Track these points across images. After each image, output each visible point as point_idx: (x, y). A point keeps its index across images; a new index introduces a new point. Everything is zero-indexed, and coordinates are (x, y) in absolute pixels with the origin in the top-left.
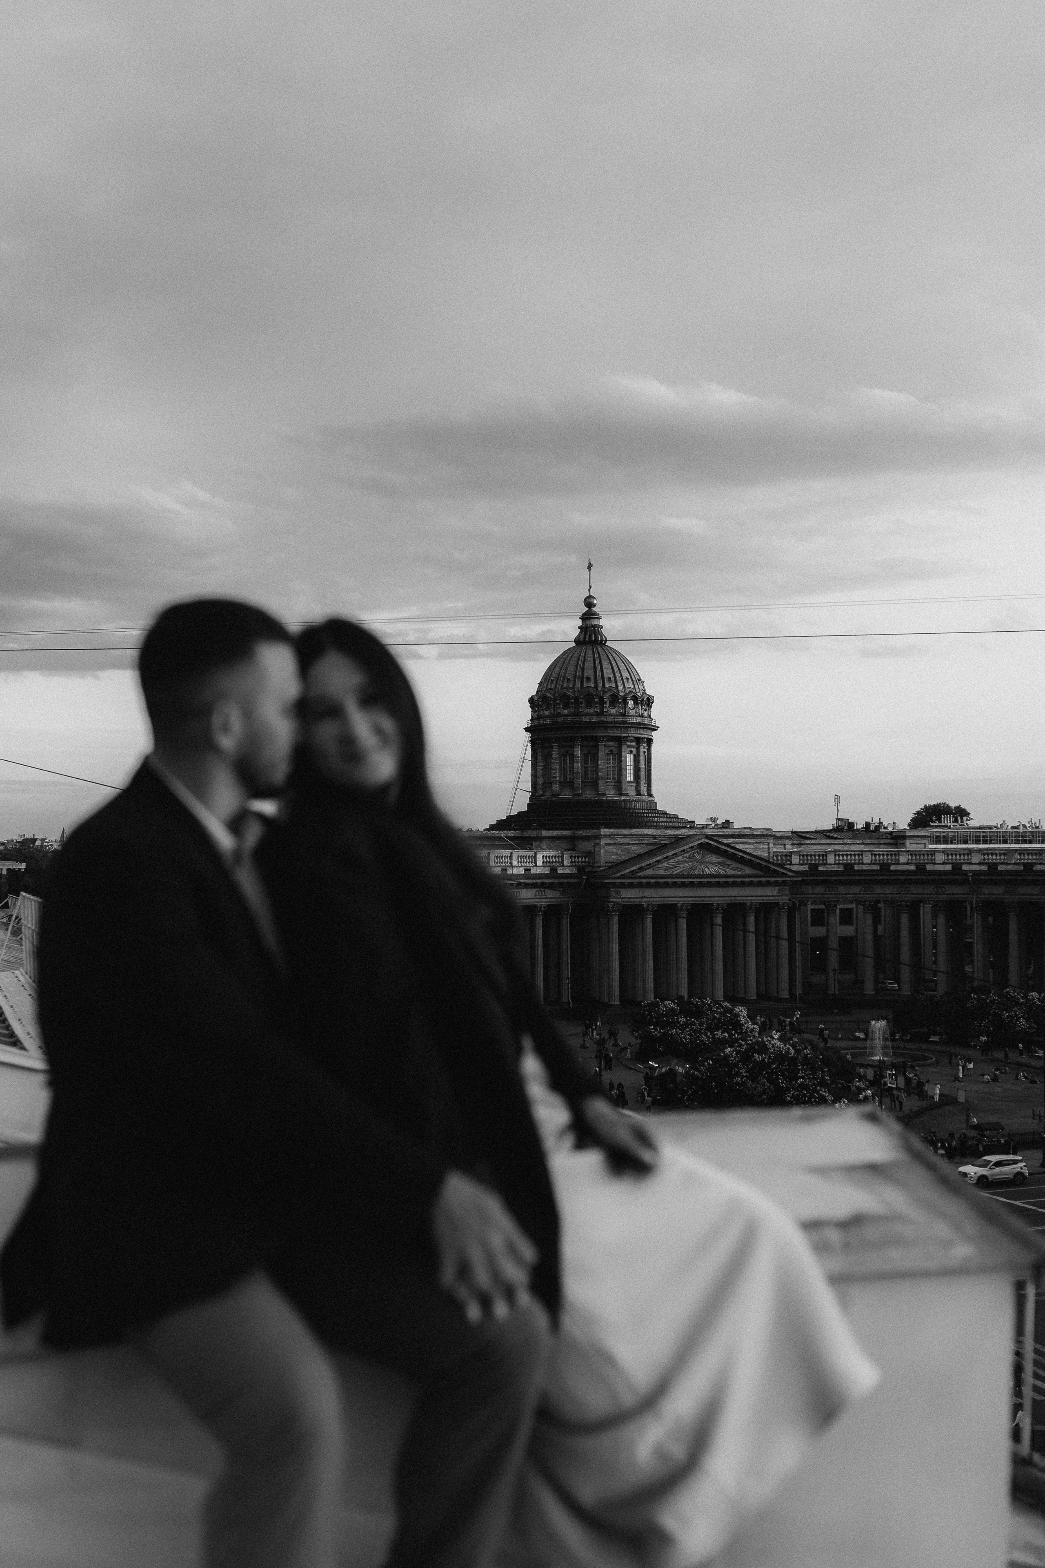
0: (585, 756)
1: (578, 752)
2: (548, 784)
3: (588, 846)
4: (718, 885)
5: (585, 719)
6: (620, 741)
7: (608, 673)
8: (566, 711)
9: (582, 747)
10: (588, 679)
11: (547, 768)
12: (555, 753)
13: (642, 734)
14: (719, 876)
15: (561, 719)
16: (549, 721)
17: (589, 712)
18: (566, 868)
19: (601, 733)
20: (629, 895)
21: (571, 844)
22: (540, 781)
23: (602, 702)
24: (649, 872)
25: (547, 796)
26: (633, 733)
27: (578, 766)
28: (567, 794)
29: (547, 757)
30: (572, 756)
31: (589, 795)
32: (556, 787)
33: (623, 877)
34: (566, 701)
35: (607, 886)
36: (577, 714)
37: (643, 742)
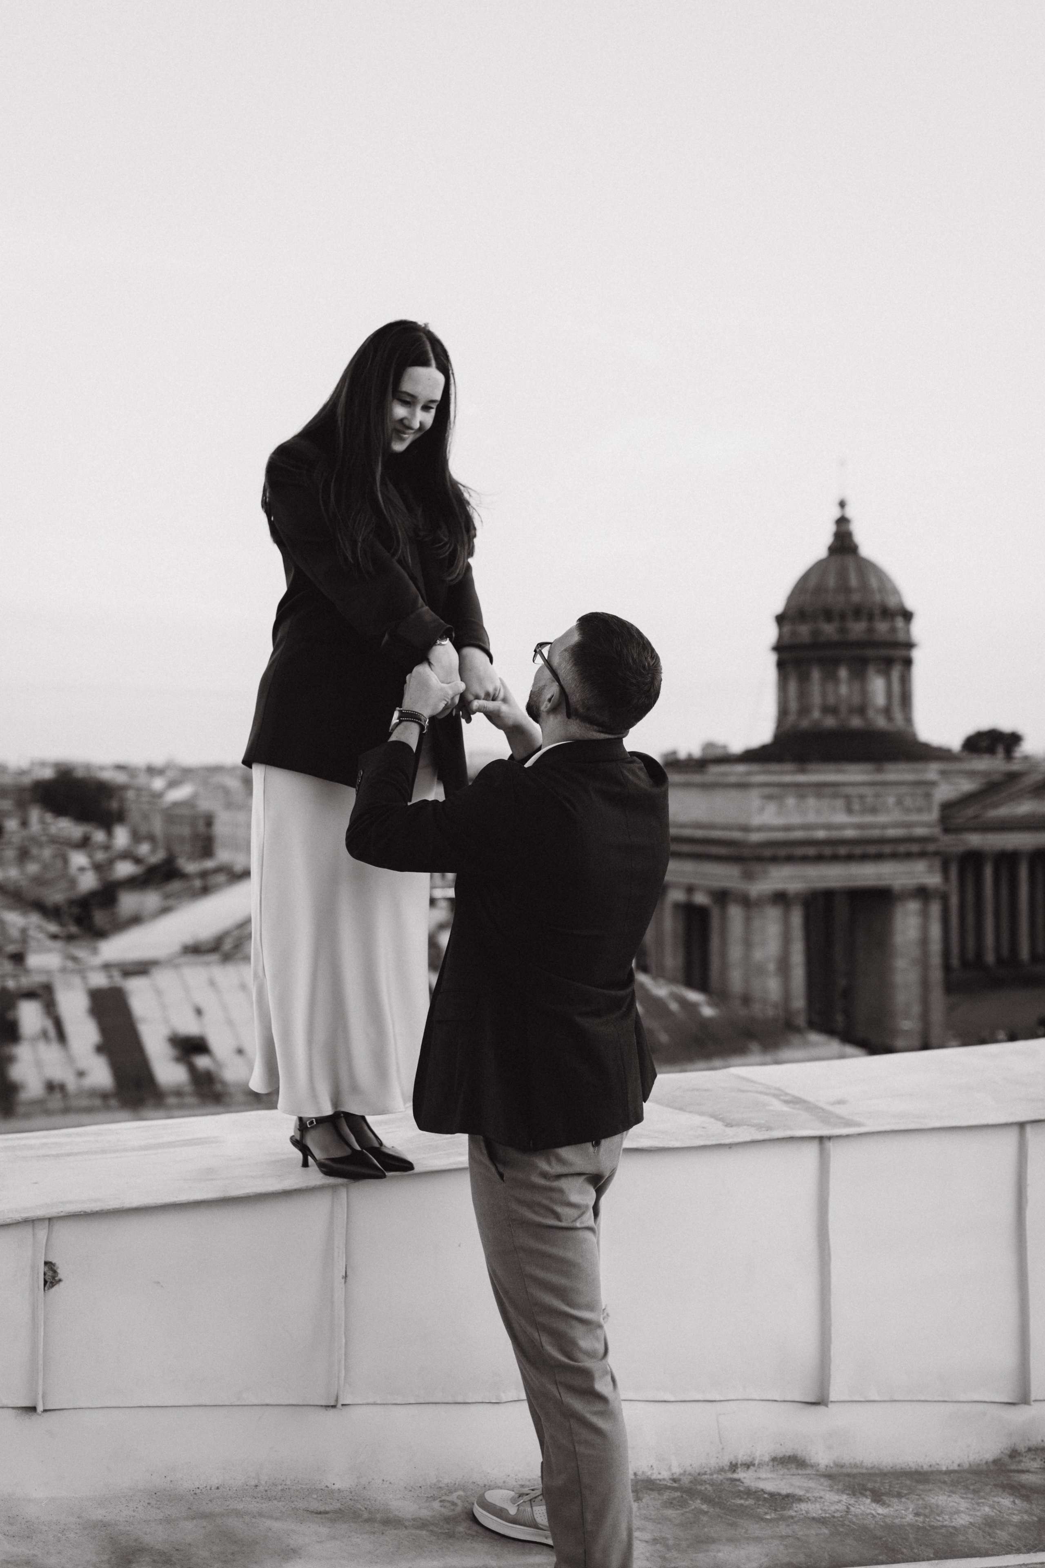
0: (853, 678)
1: (843, 673)
2: (804, 710)
5: (853, 637)
6: (890, 662)
7: (874, 586)
8: (829, 628)
9: (850, 668)
10: (854, 591)
11: (802, 693)
12: (816, 675)
15: (823, 638)
16: (807, 638)
17: (858, 628)
19: (870, 653)
20: (973, 841)
22: (793, 705)
23: (871, 617)
24: (992, 813)
25: (805, 724)
26: (902, 653)
27: (844, 690)
28: (830, 722)
30: (836, 680)
31: (856, 722)
32: (816, 714)
34: (828, 615)
36: (843, 630)
37: (908, 662)
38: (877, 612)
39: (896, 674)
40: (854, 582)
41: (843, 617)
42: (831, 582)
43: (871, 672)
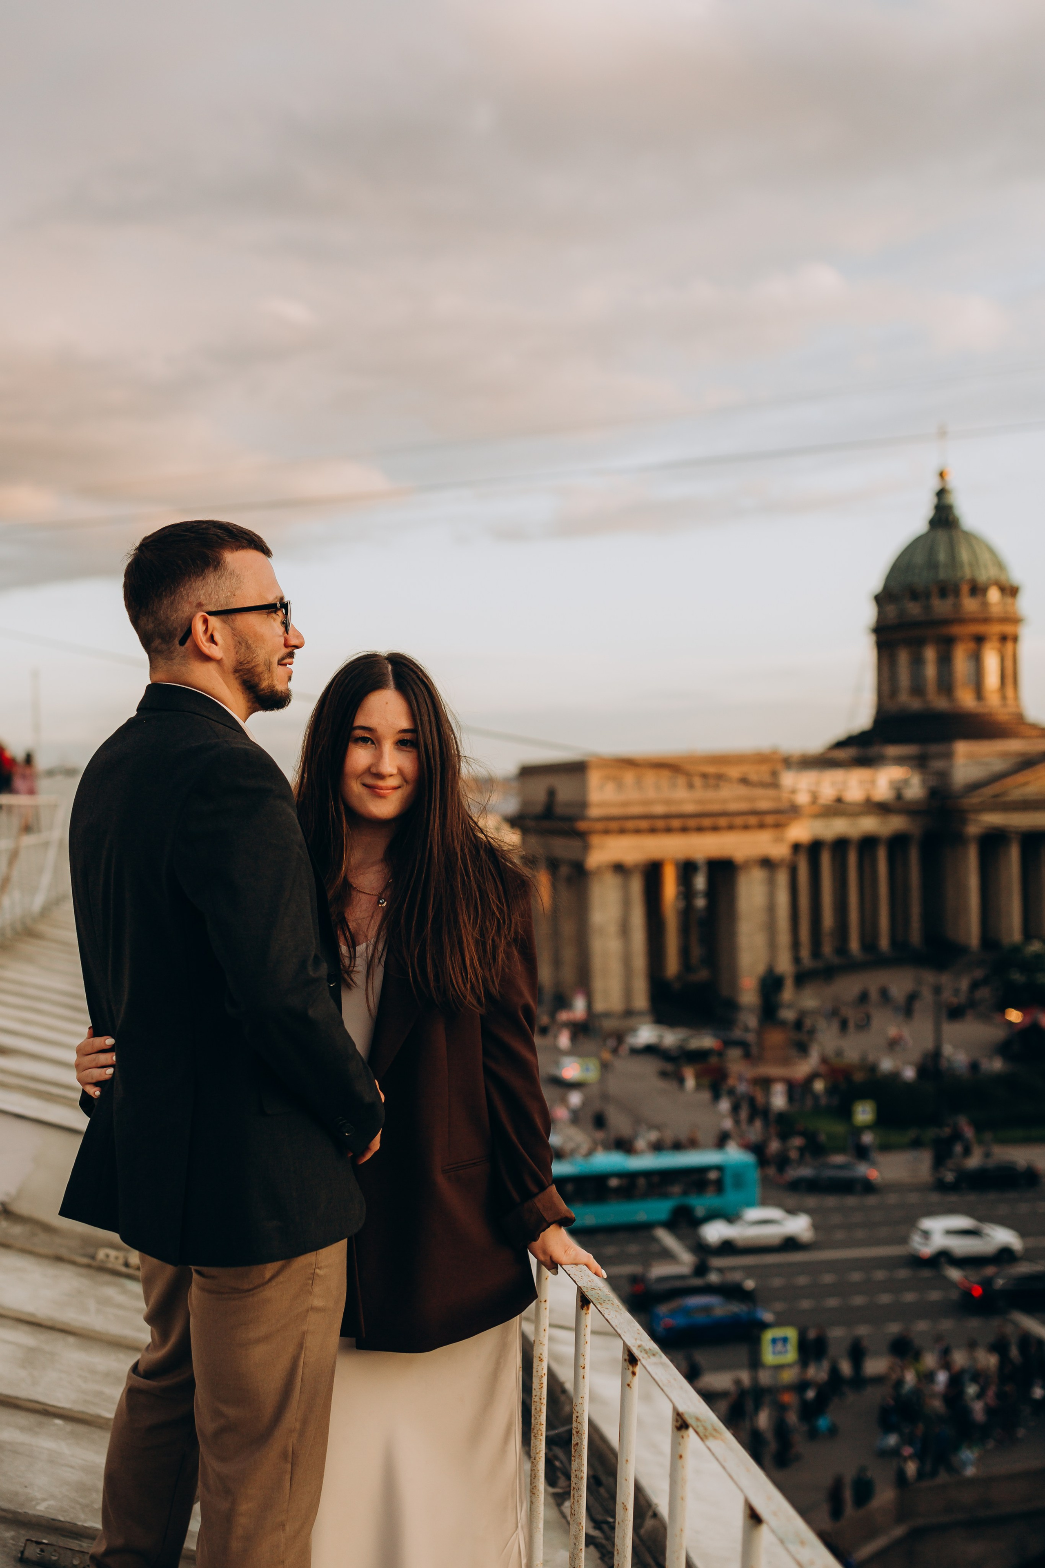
0: (939, 657)
1: (930, 654)
2: (895, 693)
3: (941, 765)
5: (938, 615)
6: (980, 640)
7: (966, 557)
8: (914, 608)
9: (935, 648)
10: (942, 567)
11: (895, 675)
12: (903, 656)
13: (1008, 629)
15: (908, 618)
16: (896, 620)
17: (941, 607)
18: (915, 789)
19: (956, 630)
20: (992, 821)
21: (920, 762)
22: (887, 689)
23: (957, 592)
25: (896, 706)
26: (996, 629)
27: (930, 671)
29: (895, 661)
30: (922, 660)
31: (942, 704)
32: (904, 697)
33: (986, 799)
34: (914, 594)
35: (964, 813)
36: (928, 608)
37: (1008, 639)
38: (965, 589)
40: (942, 556)
41: (927, 595)
42: (919, 559)
43: (958, 649)
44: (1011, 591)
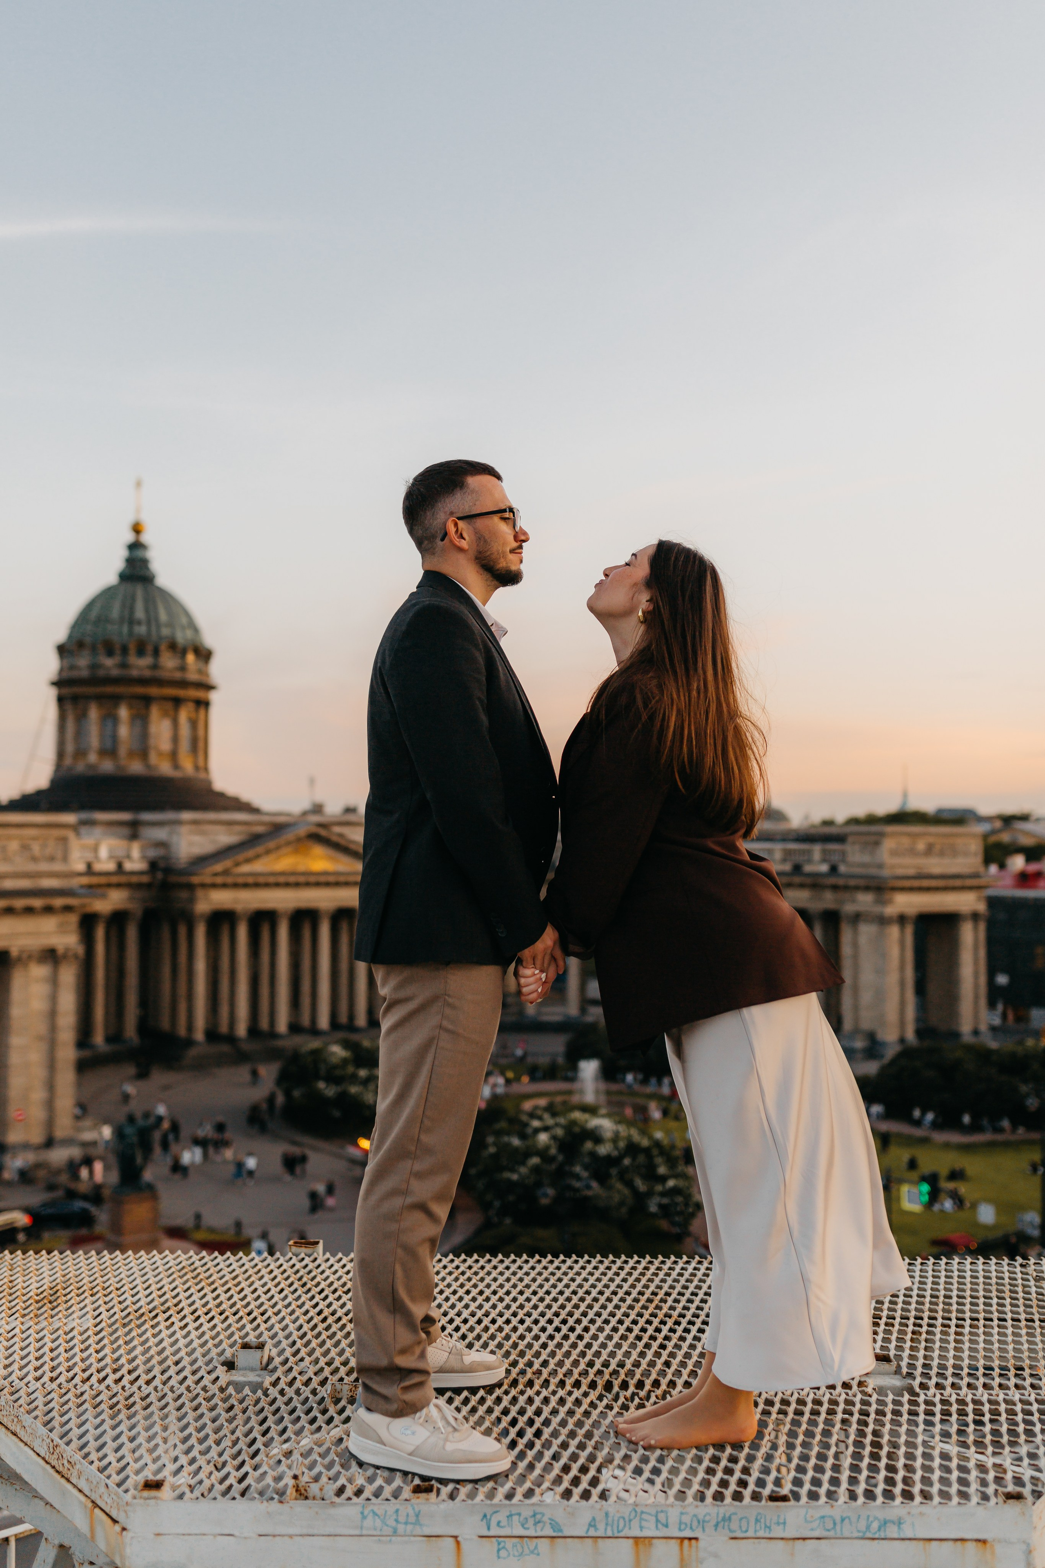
0: (133, 718)
1: (123, 712)
2: (80, 753)
3: (160, 834)
4: (327, 884)
5: (135, 673)
6: (177, 702)
7: (163, 616)
8: (109, 662)
9: (130, 707)
10: (139, 623)
11: (79, 734)
12: (94, 713)
13: (199, 694)
14: (326, 873)
15: (101, 673)
16: (85, 673)
17: (140, 665)
18: (136, 863)
19: (154, 691)
20: (221, 899)
21: (133, 830)
22: (70, 748)
23: (156, 652)
24: (246, 868)
25: (80, 768)
27: (123, 731)
28: (107, 766)
29: (82, 717)
30: (115, 720)
31: (136, 767)
32: (93, 758)
33: (216, 874)
34: (109, 647)
35: (191, 887)
36: (124, 665)
37: (203, 704)
38: (163, 648)
39: (184, 716)
40: (140, 613)
41: (125, 650)
42: (115, 613)
43: (155, 712)
44: (204, 655)
